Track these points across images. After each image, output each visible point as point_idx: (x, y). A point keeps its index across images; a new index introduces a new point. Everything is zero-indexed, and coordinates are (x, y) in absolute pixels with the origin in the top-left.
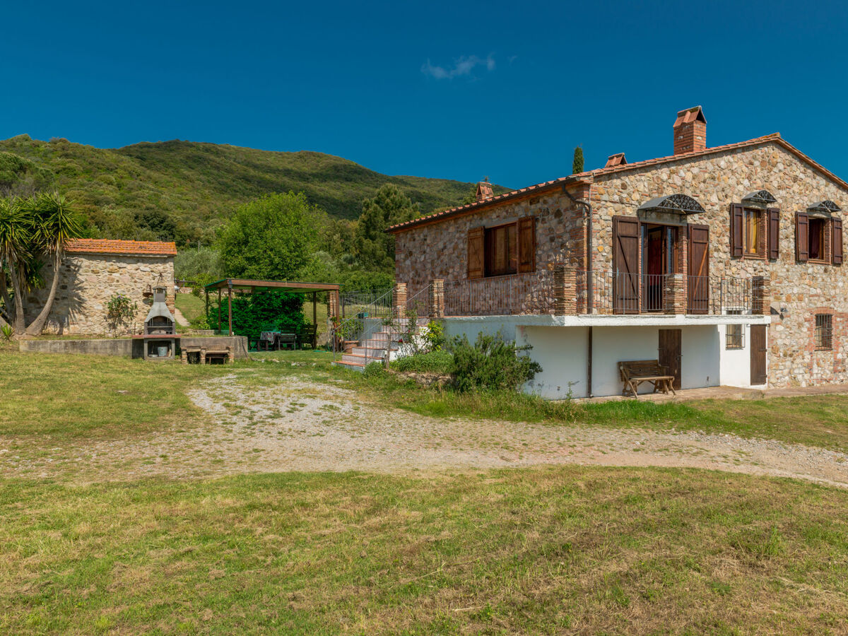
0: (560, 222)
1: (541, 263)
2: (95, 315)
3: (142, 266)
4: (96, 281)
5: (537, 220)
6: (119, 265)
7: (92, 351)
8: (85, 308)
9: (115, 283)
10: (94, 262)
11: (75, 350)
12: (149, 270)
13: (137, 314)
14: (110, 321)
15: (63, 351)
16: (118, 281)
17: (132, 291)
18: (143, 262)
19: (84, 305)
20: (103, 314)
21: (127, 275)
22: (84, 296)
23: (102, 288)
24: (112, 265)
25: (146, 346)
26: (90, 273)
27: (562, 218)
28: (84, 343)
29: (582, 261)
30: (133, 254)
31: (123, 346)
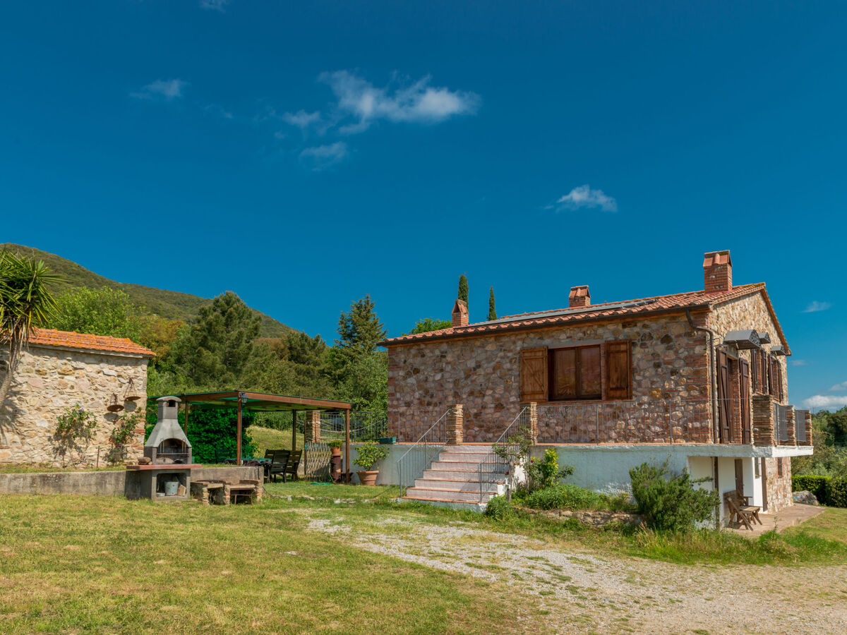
0: (669, 348)
1: (639, 389)
2: (36, 435)
3: (106, 368)
4: (41, 385)
5: (634, 344)
6: (74, 364)
7: (71, 489)
8: (22, 424)
9: (68, 390)
10: (41, 359)
11: (46, 488)
12: (116, 374)
13: (95, 434)
14: (57, 444)
15: (28, 490)
16: (72, 387)
17: (90, 402)
18: (108, 362)
19: (21, 419)
20: (48, 434)
21: (86, 379)
22: (23, 407)
23: (49, 396)
24: (66, 364)
25: (154, 479)
26: (33, 374)
27: (671, 343)
28: (59, 477)
29: (705, 389)
30: (99, 350)
31: (113, 482)
